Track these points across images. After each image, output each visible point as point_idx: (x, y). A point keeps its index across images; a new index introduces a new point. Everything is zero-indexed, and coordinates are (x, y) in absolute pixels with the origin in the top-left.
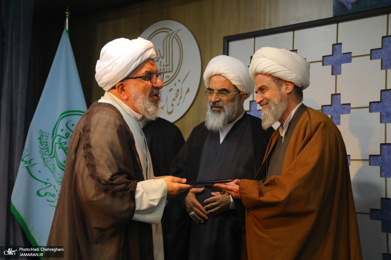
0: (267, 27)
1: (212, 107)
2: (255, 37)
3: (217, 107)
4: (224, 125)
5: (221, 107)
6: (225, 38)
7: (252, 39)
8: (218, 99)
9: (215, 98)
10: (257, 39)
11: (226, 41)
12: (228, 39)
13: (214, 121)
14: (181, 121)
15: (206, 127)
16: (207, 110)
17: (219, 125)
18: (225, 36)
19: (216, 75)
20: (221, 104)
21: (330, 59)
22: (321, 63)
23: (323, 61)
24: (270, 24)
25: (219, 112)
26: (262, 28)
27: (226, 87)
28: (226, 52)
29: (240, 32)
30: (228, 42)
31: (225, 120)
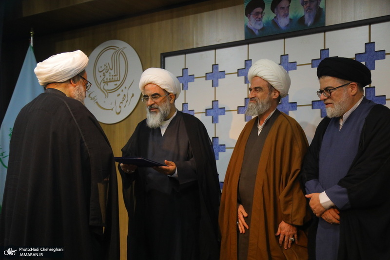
0: (195, 47)
1: (150, 110)
2: (185, 54)
3: (153, 109)
4: (161, 122)
5: (157, 108)
6: (161, 54)
7: (183, 56)
8: (153, 103)
9: (151, 102)
10: (187, 55)
11: (163, 57)
12: (165, 55)
13: (153, 120)
14: (127, 119)
15: (148, 126)
16: (147, 113)
17: (158, 123)
18: (162, 52)
19: (148, 84)
20: (156, 106)
21: (243, 71)
22: (237, 74)
23: (238, 73)
24: (197, 44)
25: (156, 112)
26: (191, 47)
27: (157, 92)
28: (163, 66)
29: (174, 50)
30: (164, 57)
31: (161, 118)
